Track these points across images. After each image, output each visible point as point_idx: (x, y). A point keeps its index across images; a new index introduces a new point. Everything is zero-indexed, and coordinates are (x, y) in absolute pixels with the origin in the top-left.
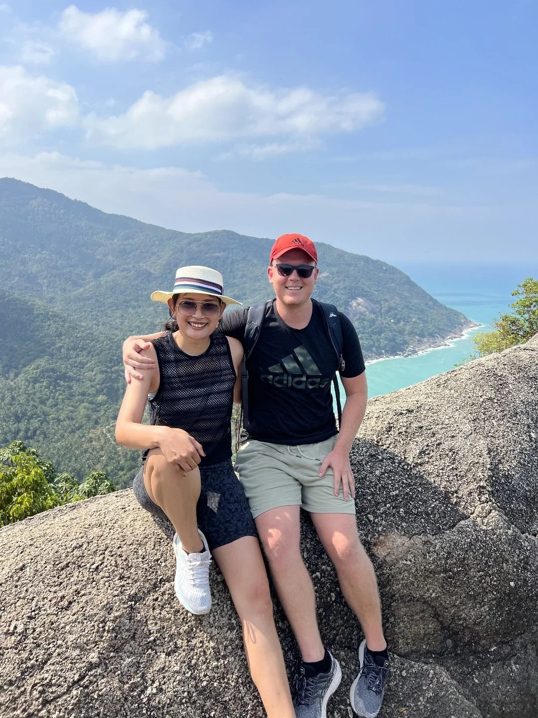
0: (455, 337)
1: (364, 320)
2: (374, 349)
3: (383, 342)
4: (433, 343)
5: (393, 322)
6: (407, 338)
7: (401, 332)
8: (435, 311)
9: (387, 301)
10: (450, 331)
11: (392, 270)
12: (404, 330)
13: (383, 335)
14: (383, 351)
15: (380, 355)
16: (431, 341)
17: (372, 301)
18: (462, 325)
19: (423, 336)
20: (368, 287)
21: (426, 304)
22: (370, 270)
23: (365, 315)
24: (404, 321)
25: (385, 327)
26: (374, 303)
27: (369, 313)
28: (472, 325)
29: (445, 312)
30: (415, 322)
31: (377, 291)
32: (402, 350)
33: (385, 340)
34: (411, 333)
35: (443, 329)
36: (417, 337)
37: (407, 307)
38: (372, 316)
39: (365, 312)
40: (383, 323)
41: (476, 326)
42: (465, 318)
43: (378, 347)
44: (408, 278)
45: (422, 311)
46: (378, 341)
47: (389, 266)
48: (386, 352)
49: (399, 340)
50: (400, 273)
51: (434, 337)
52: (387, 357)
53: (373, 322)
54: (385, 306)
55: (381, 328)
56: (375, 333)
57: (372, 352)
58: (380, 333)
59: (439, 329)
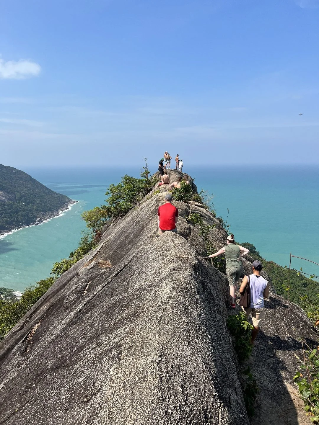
0: (64, 210)
1: (4, 205)
2: (14, 223)
3: (20, 218)
4: (52, 215)
5: (25, 205)
6: (35, 214)
7: (31, 210)
8: (50, 196)
9: (18, 192)
10: (61, 207)
11: (19, 173)
12: (33, 209)
13: (19, 213)
14: (21, 223)
15: (18, 226)
16: (51, 214)
17: (8, 192)
18: (67, 203)
19: (45, 211)
20: (4, 184)
21: (44, 192)
22: (4, 173)
23: (5, 202)
24: (31, 204)
25: (20, 208)
26: (11, 194)
27: (8, 200)
28: (72, 202)
29: (56, 196)
30: (39, 203)
31: (11, 186)
32: (33, 222)
33: (21, 216)
34: (37, 210)
35: (57, 206)
36: (41, 212)
37: (32, 194)
38: (10, 202)
39: (4, 200)
40: (18, 206)
41: (75, 202)
42: (68, 198)
43: (18, 221)
44: (30, 177)
45: (43, 197)
46: (17, 218)
47: (17, 170)
48: (23, 224)
49: (30, 215)
50: (25, 174)
51: (52, 211)
52: (24, 227)
53: (11, 206)
54: (18, 195)
55: (17, 209)
56: (14, 213)
57: (13, 225)
58: (17, 213)
59: (54, 206)
